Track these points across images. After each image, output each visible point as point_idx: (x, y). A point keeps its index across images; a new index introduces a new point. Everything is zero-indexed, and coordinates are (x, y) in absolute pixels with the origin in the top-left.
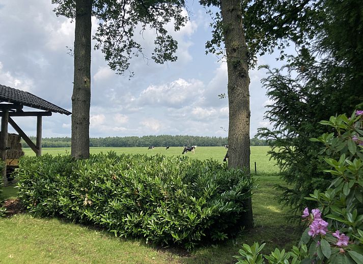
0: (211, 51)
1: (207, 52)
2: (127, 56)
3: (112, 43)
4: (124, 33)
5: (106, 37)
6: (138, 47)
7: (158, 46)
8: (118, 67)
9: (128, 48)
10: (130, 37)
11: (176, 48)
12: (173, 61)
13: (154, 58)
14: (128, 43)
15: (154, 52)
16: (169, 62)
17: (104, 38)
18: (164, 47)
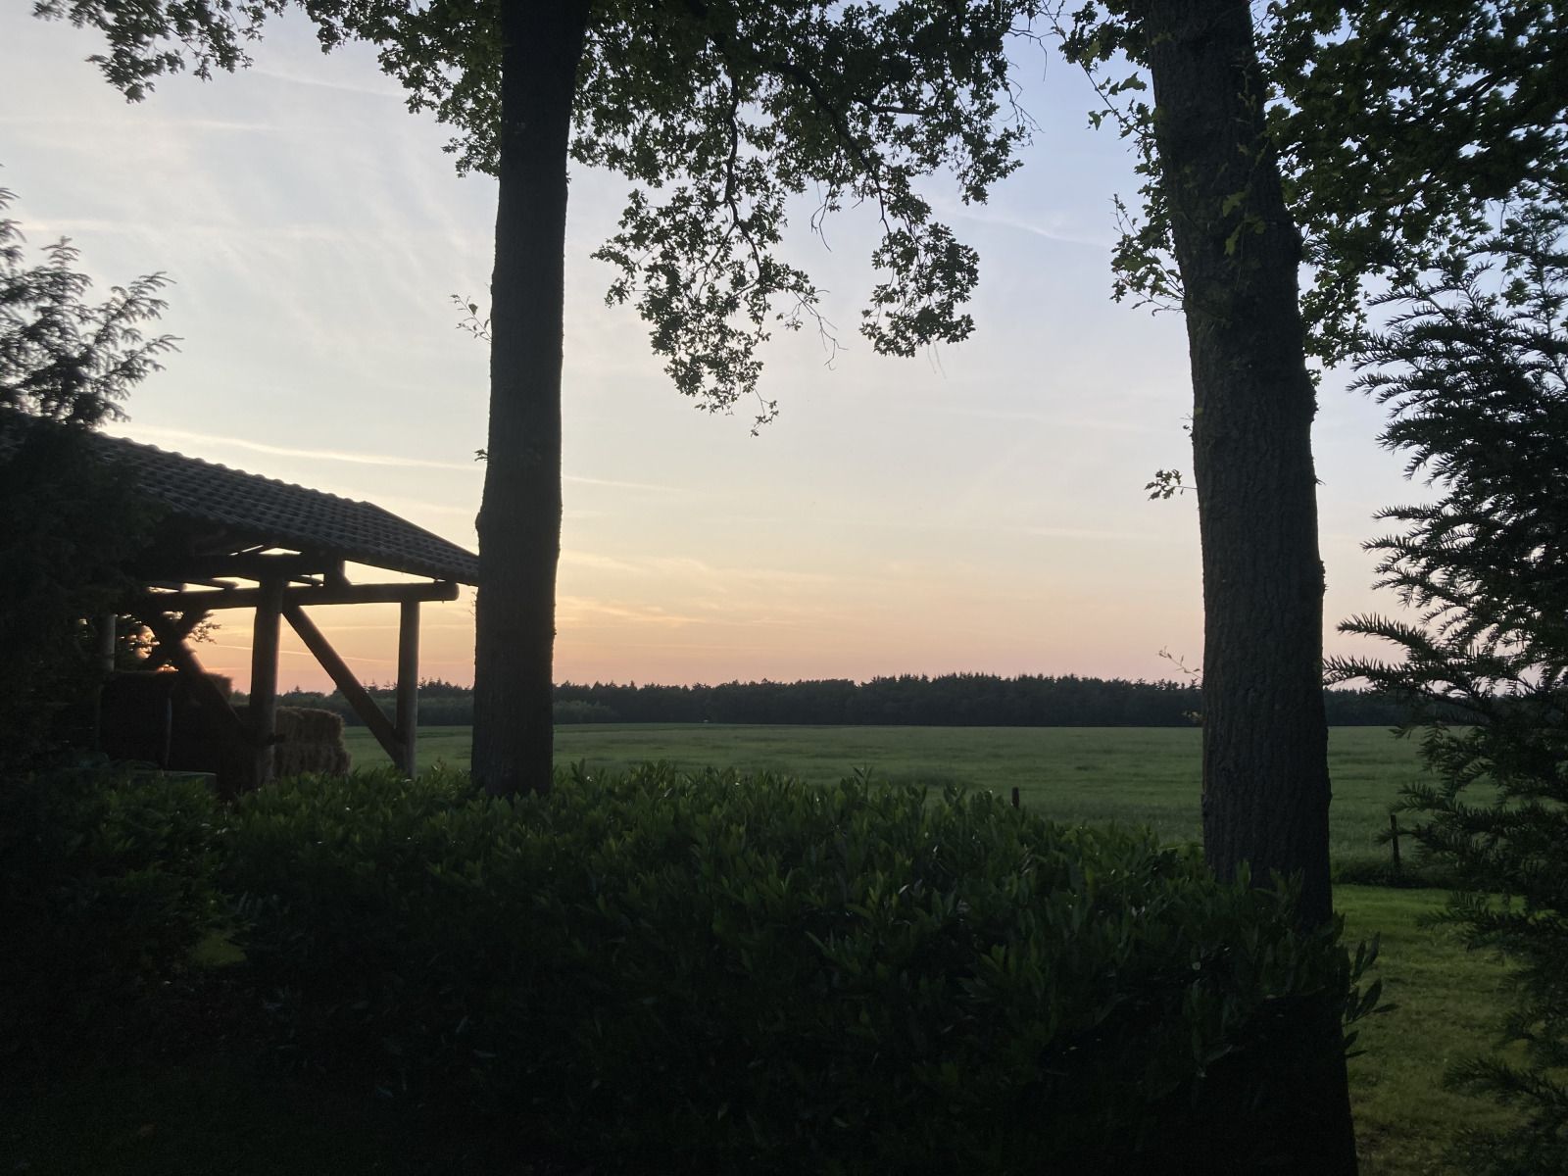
0: (1139, 285)
1: (1120, 291)
2: (750, 328)
3: (684, 277)
4: (737, 231)
5: (658, 249)
6: (797, 288)
7: (888, 277)
8: (709, 379)
9: (756, 294)
10: (761, 243)
11: (973, 281)
12: (954, 339)
13: (872, 331)
14: (752, 270)
15: (871, 306)
16: (938, 344)
17: (647, 256)
18: (915, 280)
